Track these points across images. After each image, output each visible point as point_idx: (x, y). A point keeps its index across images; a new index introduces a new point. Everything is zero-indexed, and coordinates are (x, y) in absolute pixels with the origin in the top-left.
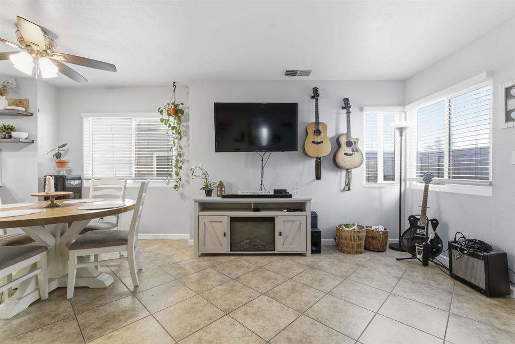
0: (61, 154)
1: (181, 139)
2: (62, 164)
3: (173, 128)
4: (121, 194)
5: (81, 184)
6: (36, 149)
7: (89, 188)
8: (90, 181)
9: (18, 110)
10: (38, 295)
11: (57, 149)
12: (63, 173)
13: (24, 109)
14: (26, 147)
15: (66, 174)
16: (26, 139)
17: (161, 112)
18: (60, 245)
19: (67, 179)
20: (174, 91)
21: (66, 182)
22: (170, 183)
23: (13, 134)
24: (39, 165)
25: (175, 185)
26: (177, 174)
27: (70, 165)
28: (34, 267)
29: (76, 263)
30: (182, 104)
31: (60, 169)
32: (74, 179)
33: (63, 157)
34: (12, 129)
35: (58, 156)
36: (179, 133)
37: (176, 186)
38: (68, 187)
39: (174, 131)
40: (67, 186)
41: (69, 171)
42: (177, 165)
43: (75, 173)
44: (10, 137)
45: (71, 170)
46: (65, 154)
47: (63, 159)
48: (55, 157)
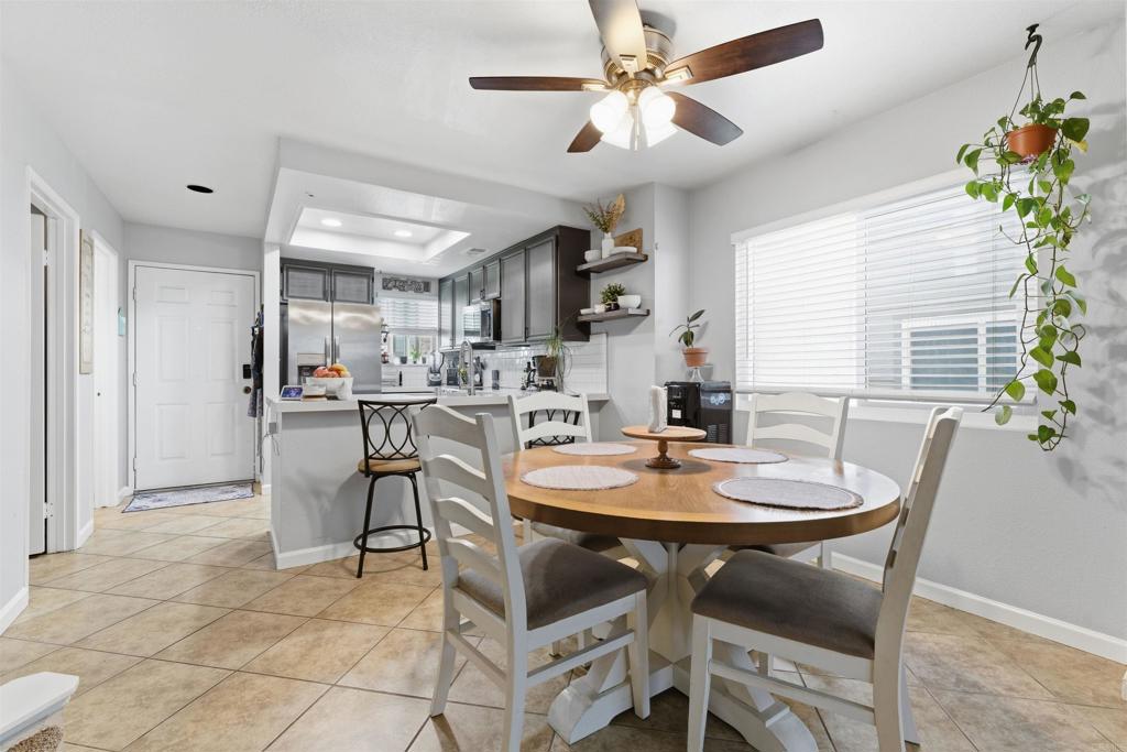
0: (692, 334)
1: (1066, 239)
2: (694, 357)
3: (1026, 206)
4: (830, 442)
5: (730, 403)
6: (652, 328)
7: (747, 413)
8: (750, 396)
9: (626, 253)
10: (629, 699)
11: (686, 323)
12: (697, 377)
13: (634, 250)
14: (639, 323)
15: (701, 381)
16: (639, 308)
17: (972, 160)
18: (678, 574)
19: (703, 391)
20: (1032, 62)
21: (702, 398)
22: (1013, 419)
23: (621, 300)
24: (658, 360)
25: (1042, 428)
26: (1048, 384)
27: (708, 359)
28: (621, 626)
29: (710, 656)
30: (1077, 95)
31: (691, 368)
32: (717, 391)
33: (698, 340)
34: (620, 292)
35: (688, 338)
36: (1059, 221)
37: (1045, 434)
38: (705, 409)
39: (1031, 217)
40: (703, 405)
41: (709, 372)
42: (1047, 350)
43: (718, 378)
44: (617, 307)
45: (711, 369)
46: (702, 333)
47: (696, 345)
48: (682, 341)
